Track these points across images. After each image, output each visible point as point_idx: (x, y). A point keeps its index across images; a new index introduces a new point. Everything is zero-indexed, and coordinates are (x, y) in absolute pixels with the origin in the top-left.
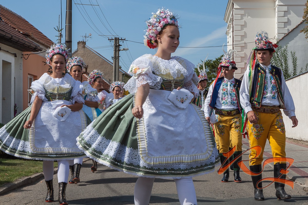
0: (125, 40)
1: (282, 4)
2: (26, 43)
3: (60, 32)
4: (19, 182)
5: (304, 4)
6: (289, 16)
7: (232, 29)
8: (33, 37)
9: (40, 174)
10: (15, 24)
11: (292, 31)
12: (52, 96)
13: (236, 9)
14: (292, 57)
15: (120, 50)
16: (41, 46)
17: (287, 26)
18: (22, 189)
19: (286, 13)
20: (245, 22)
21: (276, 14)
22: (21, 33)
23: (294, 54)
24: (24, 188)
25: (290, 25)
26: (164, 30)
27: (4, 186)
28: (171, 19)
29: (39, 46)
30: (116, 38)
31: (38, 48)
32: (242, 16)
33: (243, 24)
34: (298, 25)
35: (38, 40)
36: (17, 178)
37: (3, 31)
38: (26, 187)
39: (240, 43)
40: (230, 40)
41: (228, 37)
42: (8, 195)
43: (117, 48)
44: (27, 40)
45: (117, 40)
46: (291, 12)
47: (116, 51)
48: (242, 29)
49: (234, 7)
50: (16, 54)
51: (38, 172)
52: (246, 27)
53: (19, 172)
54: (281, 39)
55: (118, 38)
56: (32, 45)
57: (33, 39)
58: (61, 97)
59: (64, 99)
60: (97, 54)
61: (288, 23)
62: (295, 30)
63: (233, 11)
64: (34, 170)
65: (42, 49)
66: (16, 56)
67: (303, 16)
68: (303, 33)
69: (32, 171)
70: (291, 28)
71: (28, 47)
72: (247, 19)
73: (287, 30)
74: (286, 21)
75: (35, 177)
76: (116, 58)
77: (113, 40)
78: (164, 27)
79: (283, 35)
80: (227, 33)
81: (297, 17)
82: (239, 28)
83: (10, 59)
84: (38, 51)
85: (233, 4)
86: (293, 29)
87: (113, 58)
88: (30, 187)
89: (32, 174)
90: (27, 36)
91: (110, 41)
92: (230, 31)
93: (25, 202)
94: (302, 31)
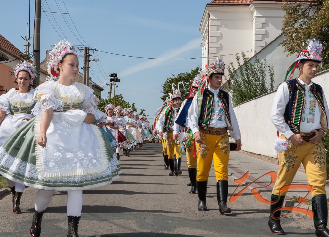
0: (95, 50)
1: (260, 15)
3: (28, 41)
5: (283, 16)
6: (267, 28)
7: (207, 40)
11: (270, 44)
12: (15, 109)
13: (212, 20)
14: (270, 72)
15: (91, 61)
16: (8, 56)
17: (265, 39)
19: (264, 25)
20: (221, 33)
21: (254, 25)
23: (272, 68)
25: (268, 37)
26: (64, 59)
28: (70, 49)
29: (6, 55)
30: (86, 48)
31: (5, 57)
32: (218, 27)
33: (219, 35)
34: (277, 38)
35: (5, 49)
39: (215, 55)
40: (205, 52)
41: (203, 49)
43: (87, 58)
45: (87, 50)
46: (270, 24)
47: (85, 61)
48: (218, 41)
49: (210, 18)
52: (222, 39)
54: (258, 52)
55: (89, 48)
58: (24, 111)
59: (26, 112)
61: (265, 35)
62: (273, 43)
63: (209, 22)
65: (8, 59)
67: (282, 28)
68: (281, 46)
70: (269, 40)
72: (223, 30)
73: (265, 43)
74: (264, 33)
76: (86, 68)
77: (83, 49)
78: (65, 56)
79: (260, 48)
80: (202, 45)
81: (275, 29)
82: (215, 39)
84: (4, 61)
85: (209, 15)
86: (272, 42)
87: (83, 69)
91: (80, 51)
92: (205, 43)
94: (281, 44)
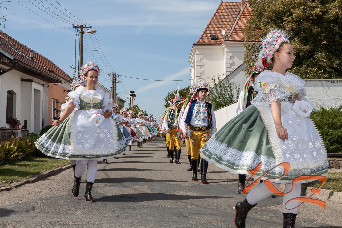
0: (120, 75)
1: (229, 51)
2: (51, 77)
3: (75, 69)
4: (46, 173)
5: (244, 51)
6: (233, 59)
7: (194, 68)
8: (55, 72)
9: (60, 168)
10: (43, 64)
11: (236, 70)
12: (87, 105)
13: (197, 54)
15: (117, 82)
16: (61, 79)
17: (233, 66)
18: (47, 178)
19: (232, 57)
20: (203, 63)
21: (225, 58)
22: (48, 70)
24: (49, 178)
25: (235, 65)
26: (281, 48)
27: (35, 176)
30: (113, 74)
31: (59, 80)
32: (201, 59)
33: (202, 65)
34: (240, 66)
35: (59, 75)
36: (44, 171)
37: (35, 68)
38: (51, 177)
39: (200, 78)
40: (193, 76)
41: (191, 74)
42: (38, 182)
43: (114, 80)
44: (52, 75)
45: (114, 75)
46: (235, 56)
47: (113, 83)
48: (201, 68)
49: (196, 53)
50: (43, 84)
51: (59, 167)
52: (204, 67)
53: (46, 166)
54: (228, 75)
55: (115, 74)
56: (55, 78)
57: (55, 74)
58: (95, 107)
59: (97, 108)
60: (101, 85)
61: (233, 64)
63: (195, 56)
64: (56, 165)
65: (61, 81)
66: (43, 86)
67: (243, 59)
68: (243, 71)
69: (55, 166)
70: (235, 68)
71: (52, 80)
72: (205, 61)
73: (232, 69)
74: (232, 63)
75: (57, 170)
76: (114, 88)
78: (281, 45)
79: (230, 73)
80: (191, 71)
81: (239, 60)
82: (199, 67)
83: (40, 88)
84: (59, 83)
85: (195, 51)
86: (237, 68)
87: (111, 88)
88: (53, 177)
89: (54, 168)
90: (51, 72)
91: (110, 76)
92: (193, 70)
93: (50, 187)
94: (243, 70)
